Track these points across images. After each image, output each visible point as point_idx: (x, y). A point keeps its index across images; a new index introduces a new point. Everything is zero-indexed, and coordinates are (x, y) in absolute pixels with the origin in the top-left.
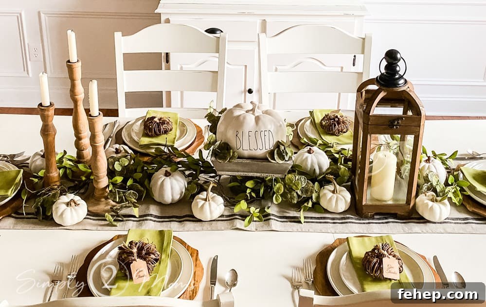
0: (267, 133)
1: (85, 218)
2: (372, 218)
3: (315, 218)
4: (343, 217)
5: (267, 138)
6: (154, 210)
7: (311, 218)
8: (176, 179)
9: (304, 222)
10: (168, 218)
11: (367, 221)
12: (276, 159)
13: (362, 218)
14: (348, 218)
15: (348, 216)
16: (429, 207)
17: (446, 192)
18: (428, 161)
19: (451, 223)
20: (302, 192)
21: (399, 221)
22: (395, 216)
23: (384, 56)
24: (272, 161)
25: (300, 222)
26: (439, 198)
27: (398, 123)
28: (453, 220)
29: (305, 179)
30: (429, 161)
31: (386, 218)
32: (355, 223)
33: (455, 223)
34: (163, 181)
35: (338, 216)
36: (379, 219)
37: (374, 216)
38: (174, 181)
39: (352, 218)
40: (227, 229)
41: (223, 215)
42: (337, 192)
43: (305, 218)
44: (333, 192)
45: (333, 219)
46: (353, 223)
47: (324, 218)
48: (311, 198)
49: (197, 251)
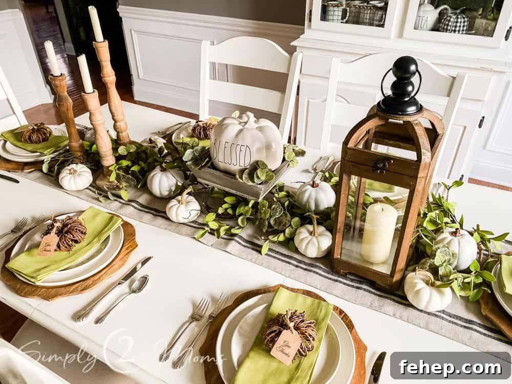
0: (243, 148)
1: (87, 188)
2: (344, 276)
3: (282, 254)
4: (311, 264)
5: (243, 153)
6: (143, 199)
7: (277, 253)
8: (167, 177)
9: (266, 254)
10: (148, 209)
11: (336, 278)
12: (244, 178)
13: (333, 272)
14: (316, 267)
15: (318, 264)
16: (416, 289)
17: (451, 278)
18: (454, 234)
19: (443, 318)
20: (275, 223)
21: (373, 291)
22: (372, 284)
23: (392, 67)
24: (239, 179)
25: (260, 252)
26: (438, 283)
27: (385, 166)
28: (450, 316)
29: (282, 210)
30: (456, 234)
31: (361, 283)
32: (320, 275)
33: (450, 322)
34: (154, 175)
35: (307, 261)
36: (352, 280)
37: (346, 275)
38: (164, 178)
39: (320, 268)
40: (187, 235)
41: (196, 222)
42: (314, 235)
43: (270, 250)
44: (311, 233)
45: (300, 262)
46: (317, 273)
47: (291, 258)
48: (284, 231)
49: (137, 246)
